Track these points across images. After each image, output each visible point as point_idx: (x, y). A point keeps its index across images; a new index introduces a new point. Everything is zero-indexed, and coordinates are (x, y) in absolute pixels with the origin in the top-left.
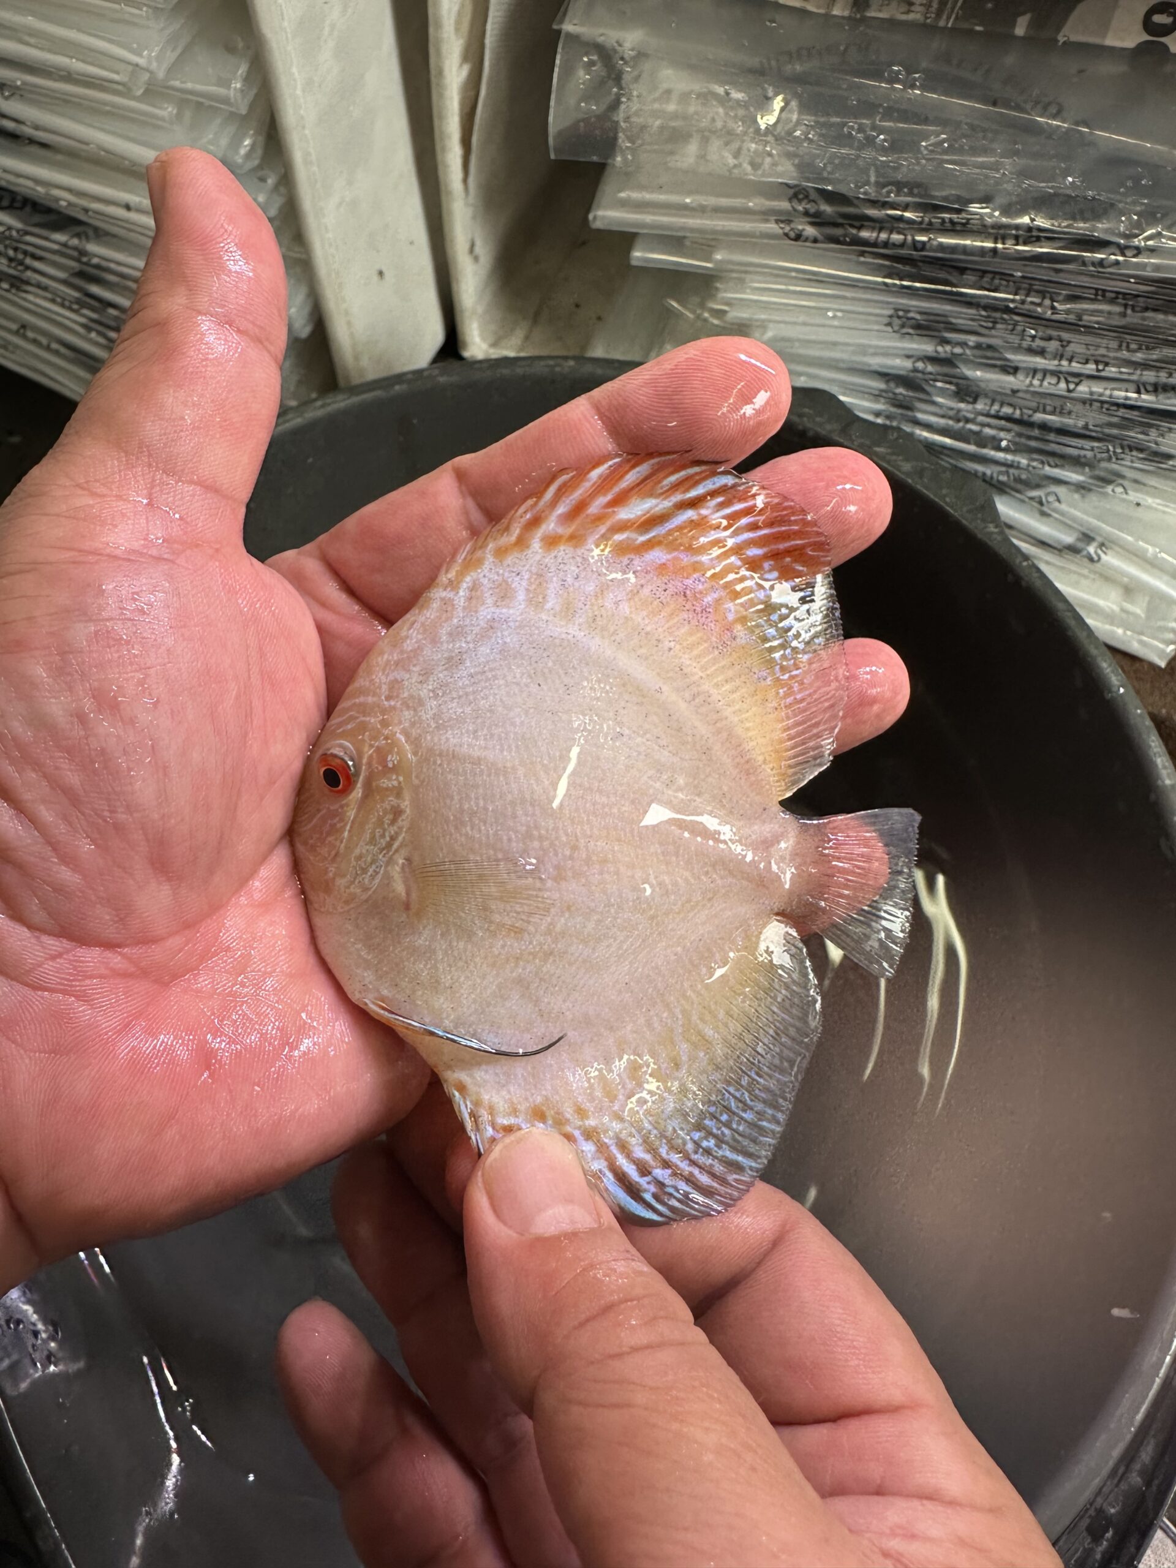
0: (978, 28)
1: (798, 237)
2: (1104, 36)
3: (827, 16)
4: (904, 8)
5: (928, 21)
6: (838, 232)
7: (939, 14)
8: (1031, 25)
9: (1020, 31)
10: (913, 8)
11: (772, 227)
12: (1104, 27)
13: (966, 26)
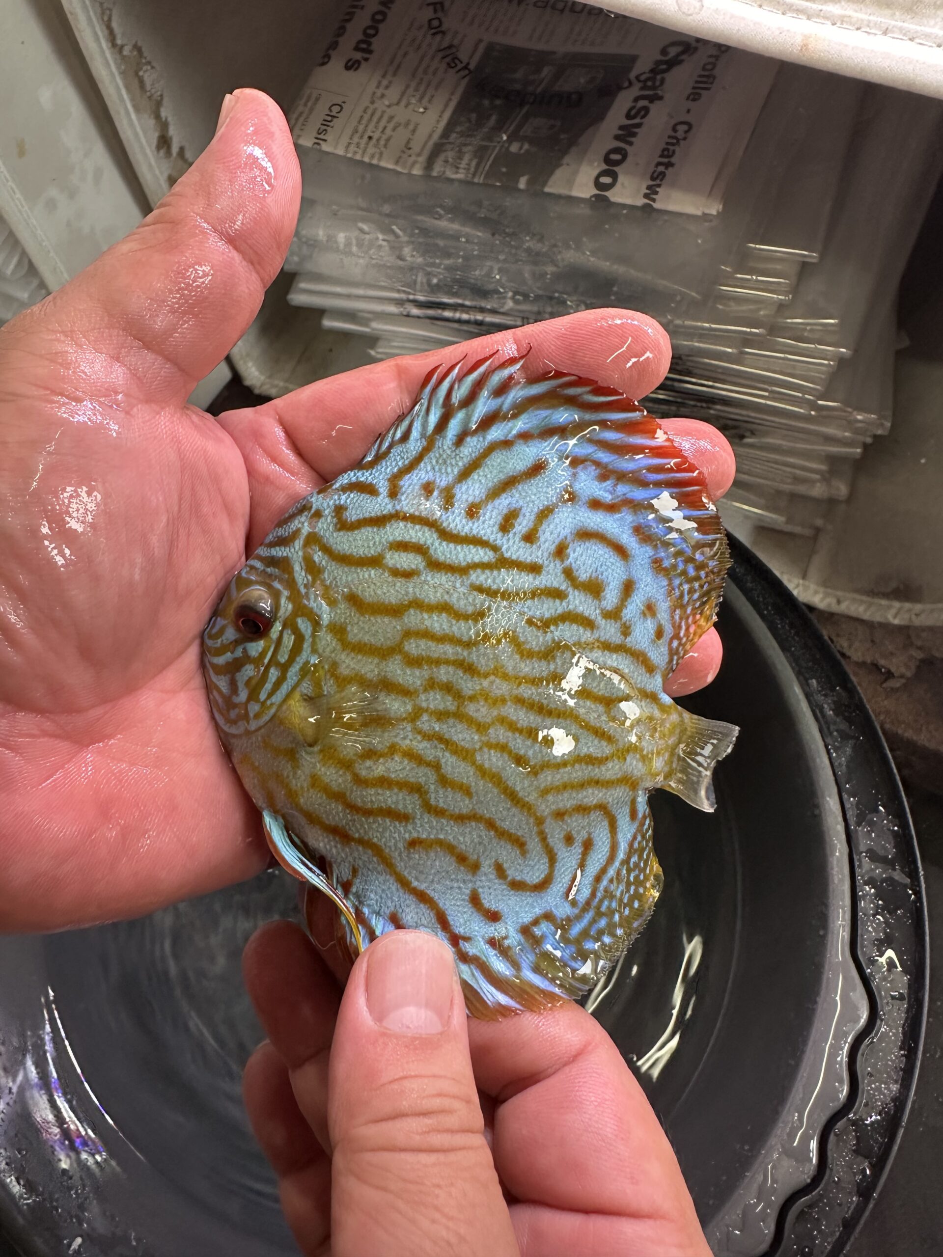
0: (498, 184)
1: (408, 316)
2: (570, 190)
3: (410, 175)
4: (454, 170)
5: (469, 179)
6: (431, 312)
7: (474, 175)
8: (529, 183)
9: (522, 184)
10: (461, 171)
11: (393, 309)
12: (570, 183)
13: (490, 182)
